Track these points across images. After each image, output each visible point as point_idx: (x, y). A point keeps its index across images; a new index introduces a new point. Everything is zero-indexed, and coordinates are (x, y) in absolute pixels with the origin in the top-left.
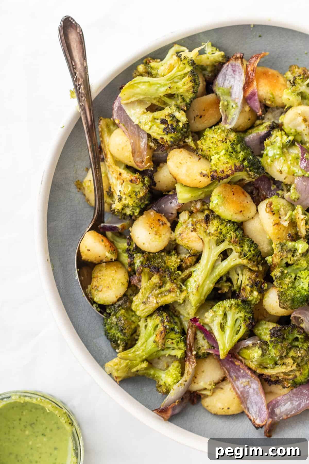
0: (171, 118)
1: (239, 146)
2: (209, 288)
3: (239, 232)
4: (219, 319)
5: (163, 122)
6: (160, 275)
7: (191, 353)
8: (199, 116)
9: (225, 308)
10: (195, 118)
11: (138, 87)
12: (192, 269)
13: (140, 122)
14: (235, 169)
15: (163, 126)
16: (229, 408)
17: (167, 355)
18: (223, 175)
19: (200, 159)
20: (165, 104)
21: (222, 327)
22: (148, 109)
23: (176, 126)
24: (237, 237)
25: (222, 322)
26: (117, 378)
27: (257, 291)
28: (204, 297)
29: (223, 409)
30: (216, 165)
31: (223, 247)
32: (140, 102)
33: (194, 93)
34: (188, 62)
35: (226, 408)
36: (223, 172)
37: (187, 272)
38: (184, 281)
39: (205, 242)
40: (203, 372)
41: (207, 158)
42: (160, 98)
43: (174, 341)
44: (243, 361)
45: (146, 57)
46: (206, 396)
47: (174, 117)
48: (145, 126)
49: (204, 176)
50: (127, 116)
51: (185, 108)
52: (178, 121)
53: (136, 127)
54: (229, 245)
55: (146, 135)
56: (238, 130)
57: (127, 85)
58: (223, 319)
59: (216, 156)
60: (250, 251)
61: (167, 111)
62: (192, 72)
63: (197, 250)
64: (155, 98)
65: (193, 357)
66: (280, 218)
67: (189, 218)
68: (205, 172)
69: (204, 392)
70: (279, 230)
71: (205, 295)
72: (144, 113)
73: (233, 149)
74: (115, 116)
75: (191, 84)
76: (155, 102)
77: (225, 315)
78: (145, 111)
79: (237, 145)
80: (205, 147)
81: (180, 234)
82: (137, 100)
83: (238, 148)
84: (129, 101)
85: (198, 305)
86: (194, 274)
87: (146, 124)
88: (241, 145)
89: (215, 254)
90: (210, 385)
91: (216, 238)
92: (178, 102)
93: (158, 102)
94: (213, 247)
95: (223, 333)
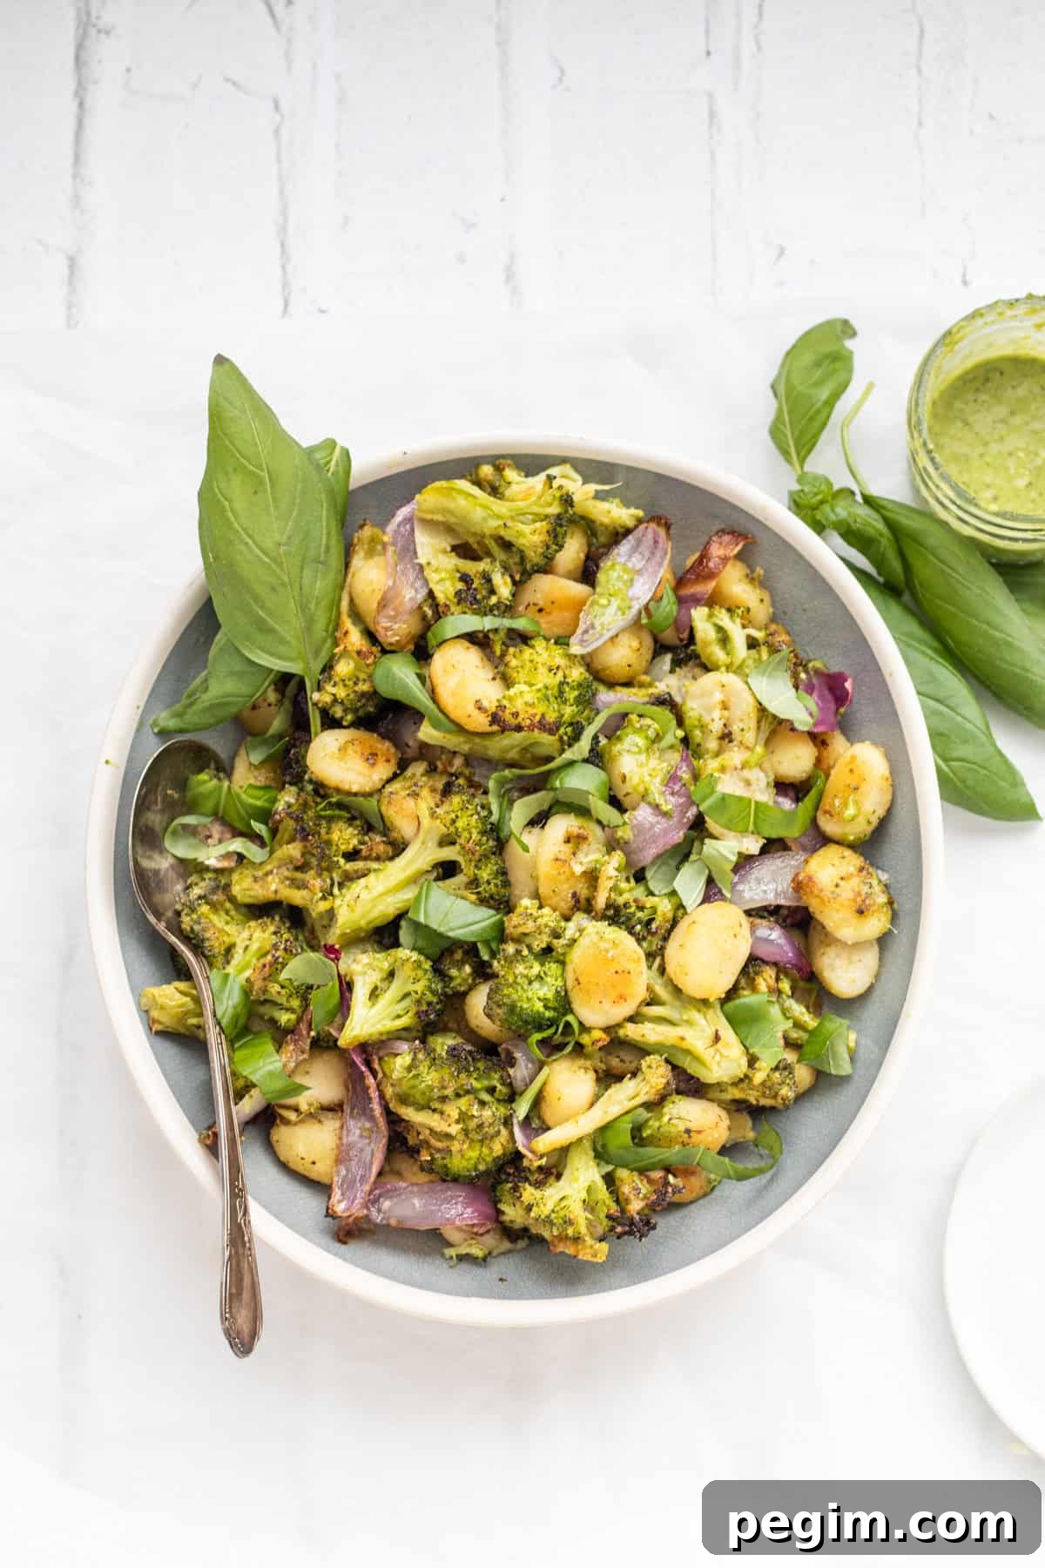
0: (483, 581)
1: (576, 693)
2: (384, 915)
3: (488, 840)
4: (375, 977)
5: (465, 578)
6: (305, 847)
7: (308, 1033)
8: (537, 608)
9: (396, 961)
10: (529, 605)
11: (454, 499)
12: (374, 865)
13: (429, 564)
14: (540, 722)
15: (460, 586)
16: (314, 1163)
17: (266, 1017)
18: (513, 722)
19: (494, 679)
20: (489, 554)
21: (374, 994)
22: (454, 548)
23: (484, 598)
24: (479, 844)
25: (379, 984)
26: (154, 1021)
27: (473, 967)
28: (368, 924)
29: (302, 1159)
30: (510, 699)
31: (449, 853)
32: (448, 529)
33: (546, 557)
34: (562, 496)
35: (311, 1160)
36: (516, 715)
37: (359, 865)
38: (348, 878)
39: (421, 831)
40: (307, 1073)
41: (507, 681)
42: (483, 536)
43: (283, 992)
44: (380, 1075)
45: (503, 457)
46: (287, 1122)
47: (489, 581)
48: (433, 574)
49: (480, 708)
50: (414, 542)
51: (517, 577)
52: (492, 592)
53: (417, 567)
54: (459, 853)
55: (427, 591)
56: (601, 674)
57: (438, 484)
58: (383, 980)
59: (525, 688)
60: (489, 883)
61: (483, 565)
62: (559, 517)
63: (403, 838)
64: (475, 534)
65: (309, 1041)
66: (574, 854)
67: (422, 775)
68: (485, 703)
69: (285, 1113)
70: (559, 874)
71: (370, 922)
72: (444, 552)
73: (561, 692)
74: (391, 528)
75: (544, 537)
76: (471, 540)
77: (391, 975)
78: (449, 549)
79: (572, 688)
80: (514, 663)
81: (391, 793)
82: (443, 523)
83: (571, 695)
84: (429, 517)
85: (348, 931)
86: (372, 877)
87: (436, 571)
88: (580, 694)
89: (429, 858)
90: (310, 1105)
91: (444, 830)
92: (511, 561)
93: (478, 543)
94: (430, 845)
95: (370, 1004)
